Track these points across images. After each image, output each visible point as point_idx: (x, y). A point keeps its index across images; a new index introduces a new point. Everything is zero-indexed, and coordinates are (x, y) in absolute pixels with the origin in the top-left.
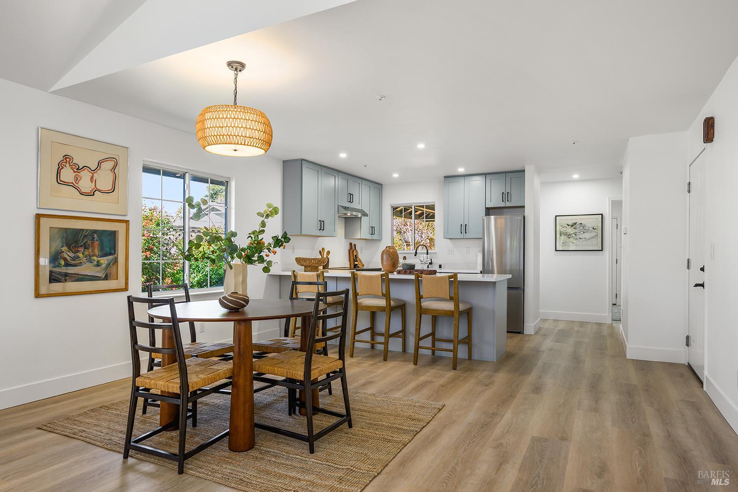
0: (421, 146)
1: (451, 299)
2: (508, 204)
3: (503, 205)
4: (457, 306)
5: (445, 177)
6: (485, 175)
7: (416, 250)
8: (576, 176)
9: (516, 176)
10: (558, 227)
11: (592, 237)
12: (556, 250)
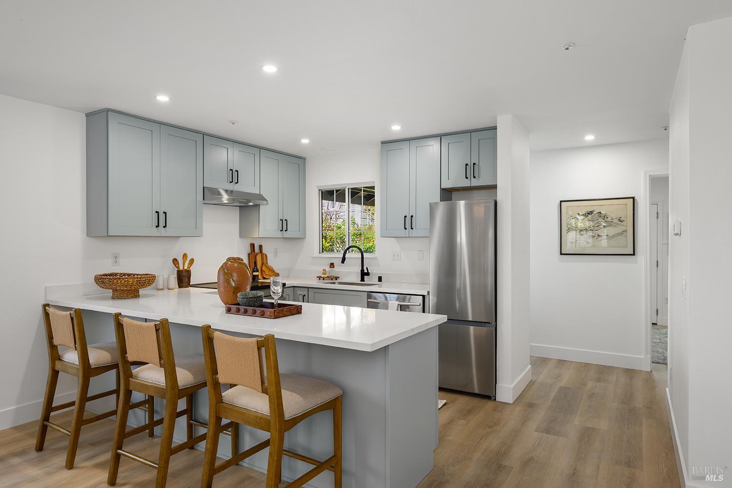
0: (270, 69)
2: (475, 183)
3: (466, 183)
5: (383, 143)
6: (440, 136)
7: (344, 255)
8: (590, 138)
10: (564, 218)
11: (619, 234)
12: (561, 254)
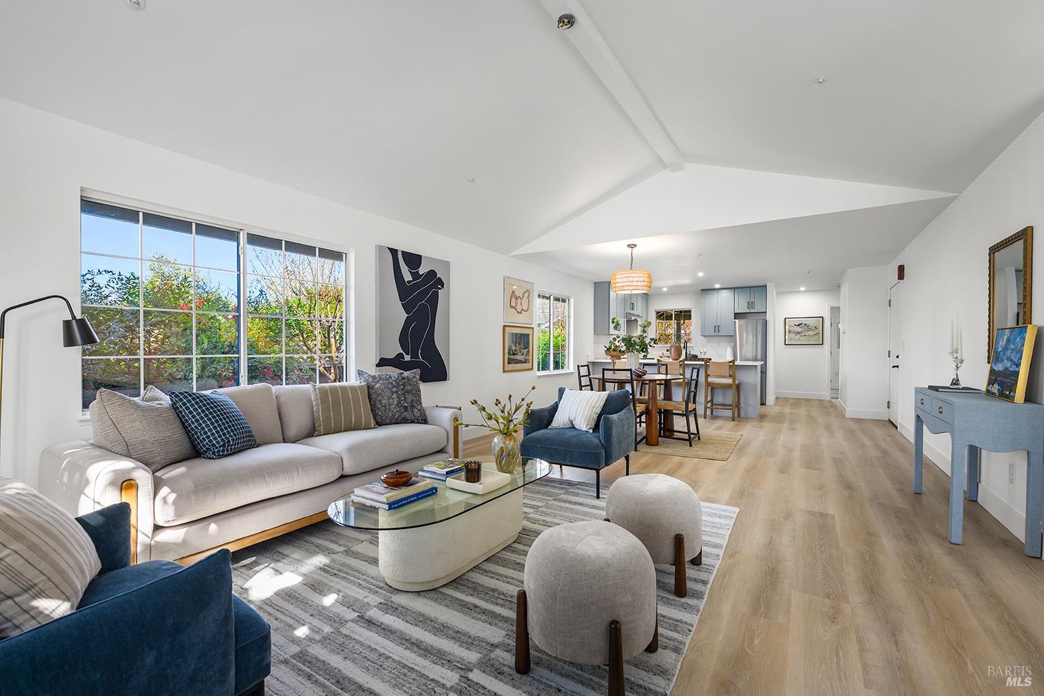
1: (730, 376)
2: (752, 311)
3: (748, 311)
4: (734, 381)
5: (702, 290)
6: (734, 289)
8: (802, 289)
9: (760, 289)
10: (787, 327)
11: (815, 335)
12: (785, 345)
